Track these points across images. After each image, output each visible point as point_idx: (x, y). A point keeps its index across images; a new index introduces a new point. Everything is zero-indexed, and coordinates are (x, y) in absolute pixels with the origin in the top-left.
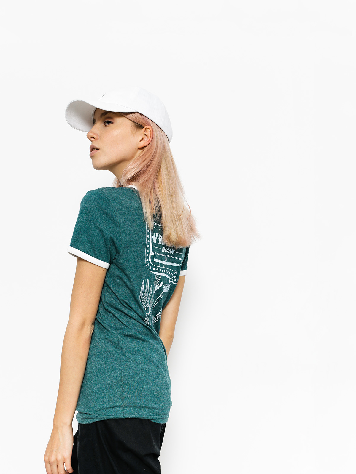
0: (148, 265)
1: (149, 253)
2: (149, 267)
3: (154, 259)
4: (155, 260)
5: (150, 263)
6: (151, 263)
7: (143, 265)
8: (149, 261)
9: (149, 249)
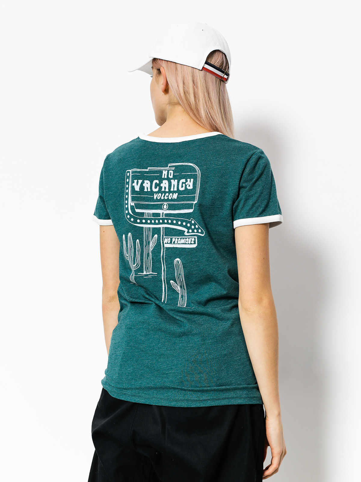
0: (128, 217)
1: (127, 204)
2: (130, 219)
3: (135, 209)
4: (137, 211)
5: (130, 215)
6: (132, 214)
7: (122, 218)
8: (129, 213)
9: (127, 199)
